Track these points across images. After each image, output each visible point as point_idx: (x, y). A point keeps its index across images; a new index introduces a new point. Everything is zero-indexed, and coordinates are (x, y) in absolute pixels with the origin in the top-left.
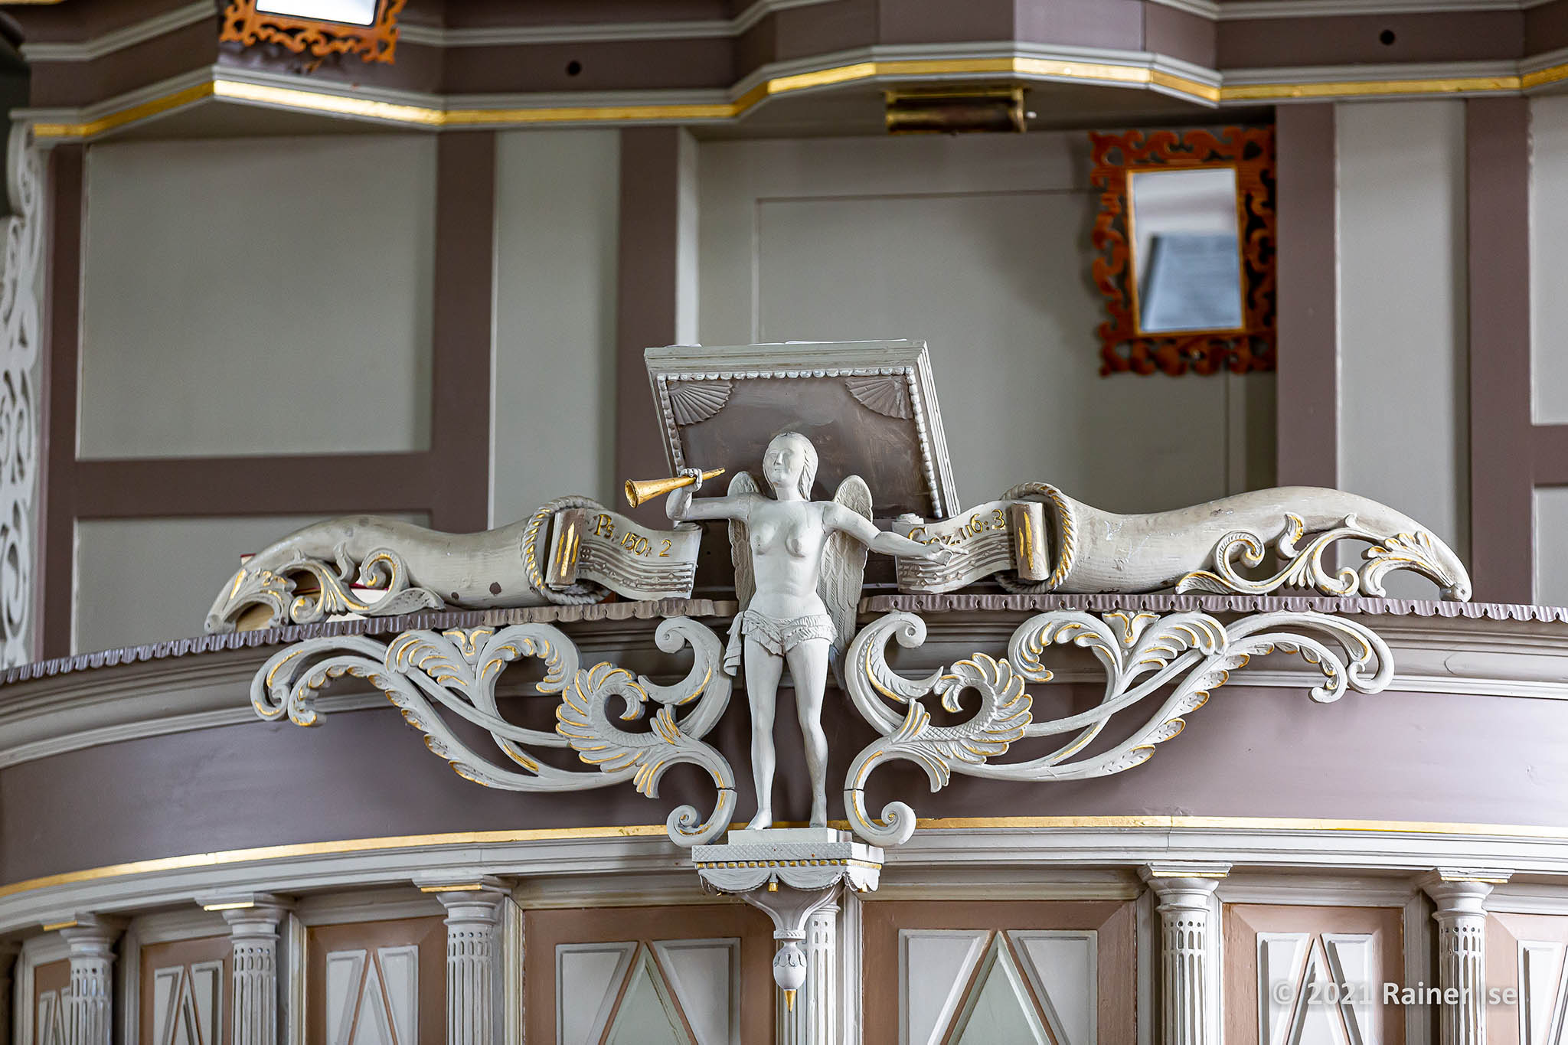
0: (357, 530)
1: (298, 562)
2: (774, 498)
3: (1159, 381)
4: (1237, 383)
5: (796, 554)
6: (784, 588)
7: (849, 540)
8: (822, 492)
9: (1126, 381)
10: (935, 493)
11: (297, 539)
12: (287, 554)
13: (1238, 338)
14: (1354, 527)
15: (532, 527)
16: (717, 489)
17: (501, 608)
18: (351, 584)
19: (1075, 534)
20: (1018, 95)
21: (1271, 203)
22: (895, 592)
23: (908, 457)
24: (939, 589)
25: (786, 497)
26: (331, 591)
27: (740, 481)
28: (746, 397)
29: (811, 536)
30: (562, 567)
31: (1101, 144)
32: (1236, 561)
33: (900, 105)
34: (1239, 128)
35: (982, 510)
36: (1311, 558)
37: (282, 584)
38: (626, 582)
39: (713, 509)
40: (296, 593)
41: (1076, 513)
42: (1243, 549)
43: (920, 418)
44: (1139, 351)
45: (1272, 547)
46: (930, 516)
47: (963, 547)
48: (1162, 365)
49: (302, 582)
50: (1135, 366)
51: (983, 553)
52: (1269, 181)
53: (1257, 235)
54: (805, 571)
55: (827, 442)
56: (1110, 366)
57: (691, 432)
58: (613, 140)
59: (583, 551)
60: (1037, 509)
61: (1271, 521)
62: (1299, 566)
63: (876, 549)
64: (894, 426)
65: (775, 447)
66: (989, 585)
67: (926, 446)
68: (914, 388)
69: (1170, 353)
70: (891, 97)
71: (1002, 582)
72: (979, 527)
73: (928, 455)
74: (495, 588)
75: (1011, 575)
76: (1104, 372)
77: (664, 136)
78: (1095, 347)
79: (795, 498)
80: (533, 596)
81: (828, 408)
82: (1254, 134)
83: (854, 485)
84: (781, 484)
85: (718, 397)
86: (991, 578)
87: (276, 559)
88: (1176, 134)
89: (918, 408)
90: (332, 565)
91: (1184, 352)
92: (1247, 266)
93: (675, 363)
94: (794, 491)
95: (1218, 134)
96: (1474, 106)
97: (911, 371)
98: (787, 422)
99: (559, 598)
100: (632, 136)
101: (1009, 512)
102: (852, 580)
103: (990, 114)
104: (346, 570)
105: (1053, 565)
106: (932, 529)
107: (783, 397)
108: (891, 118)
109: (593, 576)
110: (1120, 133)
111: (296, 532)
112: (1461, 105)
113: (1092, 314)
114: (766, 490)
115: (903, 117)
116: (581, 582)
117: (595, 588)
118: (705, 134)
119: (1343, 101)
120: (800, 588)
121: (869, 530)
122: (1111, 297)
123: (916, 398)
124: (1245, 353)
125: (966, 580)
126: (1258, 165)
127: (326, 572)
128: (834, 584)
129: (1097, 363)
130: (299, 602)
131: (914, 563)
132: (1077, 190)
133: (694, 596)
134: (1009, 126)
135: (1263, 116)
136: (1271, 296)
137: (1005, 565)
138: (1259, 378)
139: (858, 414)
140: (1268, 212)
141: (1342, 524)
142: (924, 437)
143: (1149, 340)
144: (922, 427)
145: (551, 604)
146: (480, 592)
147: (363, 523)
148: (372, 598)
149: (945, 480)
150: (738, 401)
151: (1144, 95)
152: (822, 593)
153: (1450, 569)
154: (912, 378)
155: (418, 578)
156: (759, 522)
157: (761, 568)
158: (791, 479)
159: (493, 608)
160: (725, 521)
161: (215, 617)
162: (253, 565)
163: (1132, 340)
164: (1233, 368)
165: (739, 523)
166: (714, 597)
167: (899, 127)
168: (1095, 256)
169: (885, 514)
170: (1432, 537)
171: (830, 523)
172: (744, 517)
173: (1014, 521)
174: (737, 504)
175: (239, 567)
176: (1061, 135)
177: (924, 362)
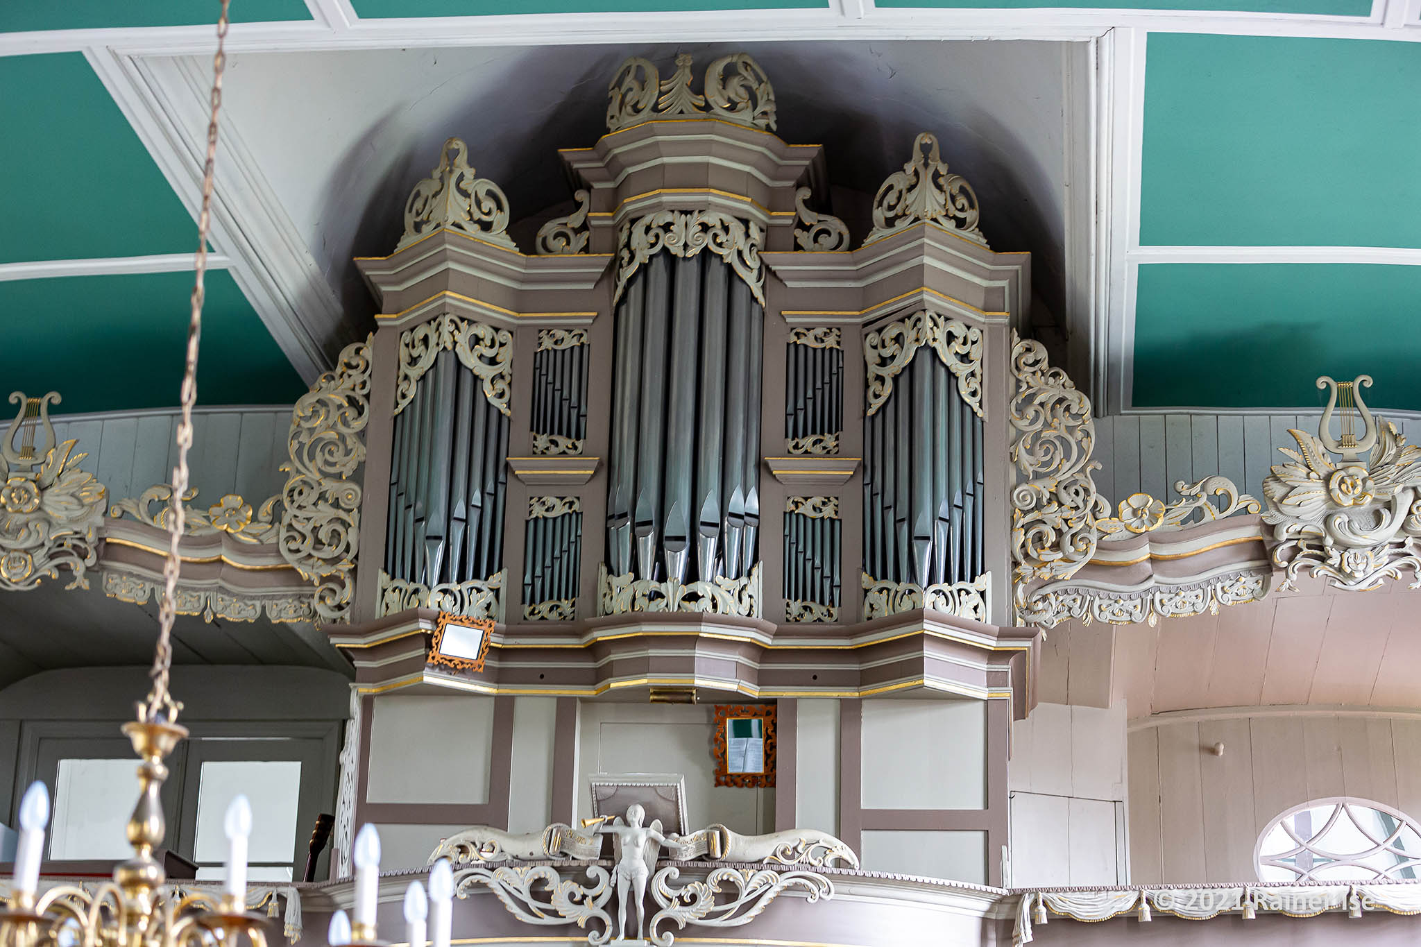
0: (484, 832)
1: (462, 842)
2: (630, 826)
3: (734, 789)
4: (761, 791)
5: (637, 845)
6: (633, 857)
7: (654, 841)
8: (646, 825)
9: (723, 789)
10: (682, 826)
11: (462, 834)
12: (458, 839)
13: (762, 776)
14: (822, 844)
15: (545, 833)
16: (610, 823)
17: (533, 860)
18: (480, 850)
19: (730, 842)
20: (694, 692)
21: (775, 731)
22: (668, 860)
23: (674, 814)
24: (684, 860)
25: (634, 826)
26: (473, 852)
27: (618, 819)
28: (621, 791)
29: (642, 840)
30: (555, 848)
31: (718, 709)
32: (783, 853)
33: (655, 693)
34: (763, 705)
35: (699, 833)
36: (807, 853)
37: (456, 849)
38: (577, 853)
39: (609, 829)
40: (460, 853)
41: (730, 835)
42: (785, 850)
43: (680, 801)
44: (728, 779)
45: (795, 849)
46: (680, 835)
47: (692, 846)
48: (736, 784)
49: (463, 849)
50: (726, 784)
51: (698, 848)
52: (775, 725)
53: (769, 741)
54: (640, 852)
55: (647, 807)
56: (718, 784)
57: (601, 804)
58: (555, 700)
59: (562, 841)
60: (717, 833)
61: (794, 841)
62: (804, 856)
63: (663, 845)
64: (671, 803)
65: (630, 809)
66: (700, 859)
67: (681, 810)
68: (679, 791)
69: (739, 780)
70: (651, 691)
71: (704, 857)
72: (698, 838)
73: (681, 813)
74: (531, 854)
75: (707, 855)
76: (716, 786)
77: (572, 700)
78: (713, 777)
79: (637, 827)
80: (545, 857)
81: (649, 796)
82: (769, 708)
83: (657, 823)
84: (632, 821)
85: (611, 791)
86: (701, 856)
87: (454, 841)
88: (744, 707)
89: (679, 797)
90: (474, 843)
91: (743, 780)
92: (766, 752)
93: (598, 779)
94: (637, 824)
95: (757, 707)
96: (843, 701)
97: (678, 785)
98: (635, 800)
99: (553, 858)
100: (561, 700)
101: (708, 834)
102: (655, 855)
103: (685, 698)
104: (479, 846)
105: (722, 853)
106: (682, 838)
107: (635, 792)
108: (651, 697)
109: (565, 851)
110: (724, 705)
111: (462, 832)
112: (839, 701)
113: (712, 766)
114: (626, 823)
115: (655, 697)
116: (561, 852)
117: (565, 855)
118: (584, 700)
119: (800, 698)
120: (638, 858)
121: (662, 838)
122: (720, 760)
123: (679, 794)
124: (764, 780)
125: (693, 857)
126: (770, 718)
127: (472, 846)
128: (648, 857)
129: (714, 782)
130: (462, 856)
131: (675, 850)
132: (708, 724)
133: (600, 858)
134: (691, 702)
135: (773, 702)
136: (774, 762)
137: (706, 852)
138: (770, 790)
139: (659, 799)
140: (774, 733)
141: (818, 842)
142: (680, 807)
143: (731, 775)
144: (680, 804)
145: (551, 860)
146: (526, 855)
147: (486, 829)
148: (488, 856)
149: (686, 824)
150: (618, 792)
151: (736, 693)
152: (644, 859)
153: (852, 858)
154: (678, 787)
155: (504, 849)
156: (625, 835)
157: (624, 850)
158: (636, 820)
159: (530, 860)
160: (612, 834)
161: (431, 860)
162: (447, 842)
163: (726, 775)
164: (760, 786)
165: (617, 834)
166: (607, 859)
167: (654, 701)
168: (714, 746)
169: (667, 833)
170: (847, 847)
171: (648, 836)
172: (619, 833)
173: (709, 838)
174: (617, 828)
175: (439, 843)
176: (704, 705)
177: (683, 781)
